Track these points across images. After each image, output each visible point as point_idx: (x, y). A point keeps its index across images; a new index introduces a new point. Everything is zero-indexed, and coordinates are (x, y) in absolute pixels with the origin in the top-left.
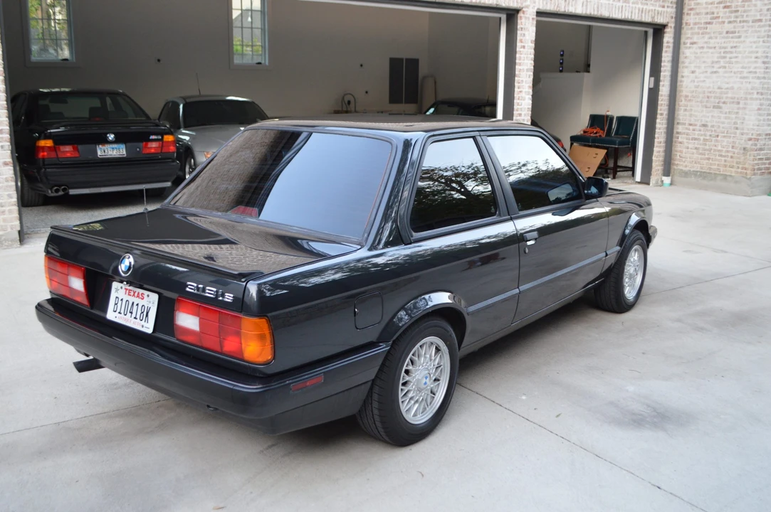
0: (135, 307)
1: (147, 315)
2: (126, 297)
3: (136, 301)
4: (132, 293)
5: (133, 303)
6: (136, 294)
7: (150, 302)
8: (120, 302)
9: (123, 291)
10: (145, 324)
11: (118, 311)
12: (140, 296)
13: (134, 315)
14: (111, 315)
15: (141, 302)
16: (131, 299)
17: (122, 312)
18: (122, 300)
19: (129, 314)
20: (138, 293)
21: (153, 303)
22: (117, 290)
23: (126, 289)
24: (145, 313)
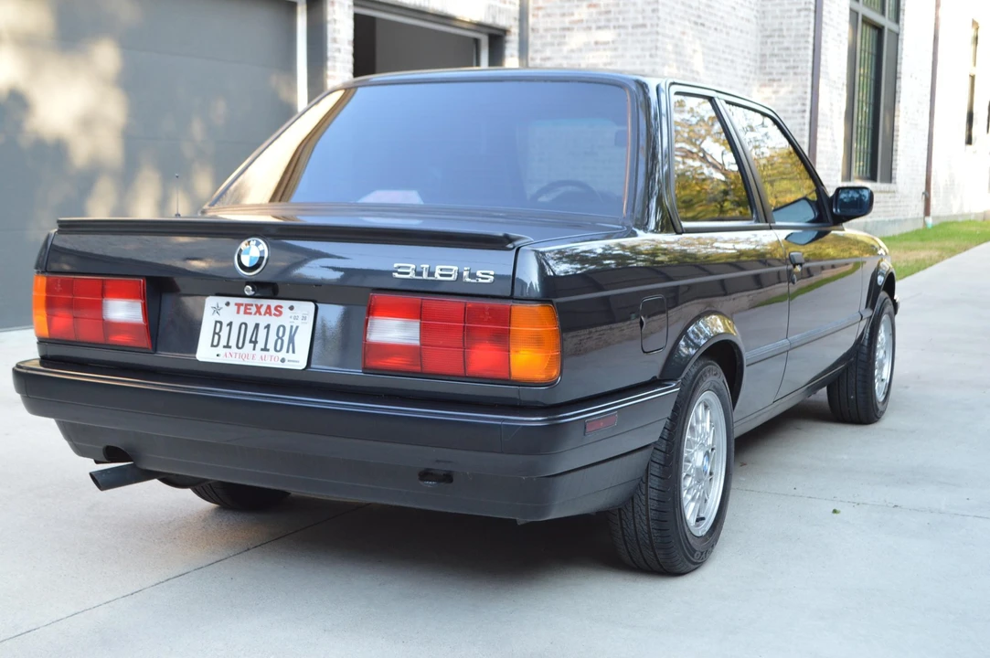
0: (262, 333)
1: (291, 340)
2: (238, 319)
3: (263, 320)
4: (254, 309)
5: (257, 326)
6: (263, 310)
7: (296, 318)
8: (225, 329)
9: (233, 308)
10: (290, 356)
11: (223, 342)
12: (273, 311)
13: (261, 344)
14: (206, 352)
15: (275, 322)
16: (251, 321)
17: (233, 342)
18: (230, 324)
19: (249, 346)
20: (269, 307)
21: (304, 318)
22: (217, 310)
23: (239, 305)
24: (286, 339)
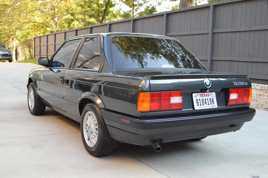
0: (207, 100)
1: (213, 101)
2: (201, 98)
3: (206, 98)
4: (204, 95)
5: (205, 99)
6: (206, 95)
7: (212, 96)
8: (199, 101)
9: (199, 96)
10: (214, 105)
11: (200, 104)
12: (208, 95)
13: (207, 104)
14: (197, 108)
15: (209, 98)
16: (204, 98)
17: (202, 104)
18: (200, 100)
19: (205, 104)
20: (207, 94)
21: (214, 96)
22: (196, 96)
23: (200, 95)
24: (212, 101)
